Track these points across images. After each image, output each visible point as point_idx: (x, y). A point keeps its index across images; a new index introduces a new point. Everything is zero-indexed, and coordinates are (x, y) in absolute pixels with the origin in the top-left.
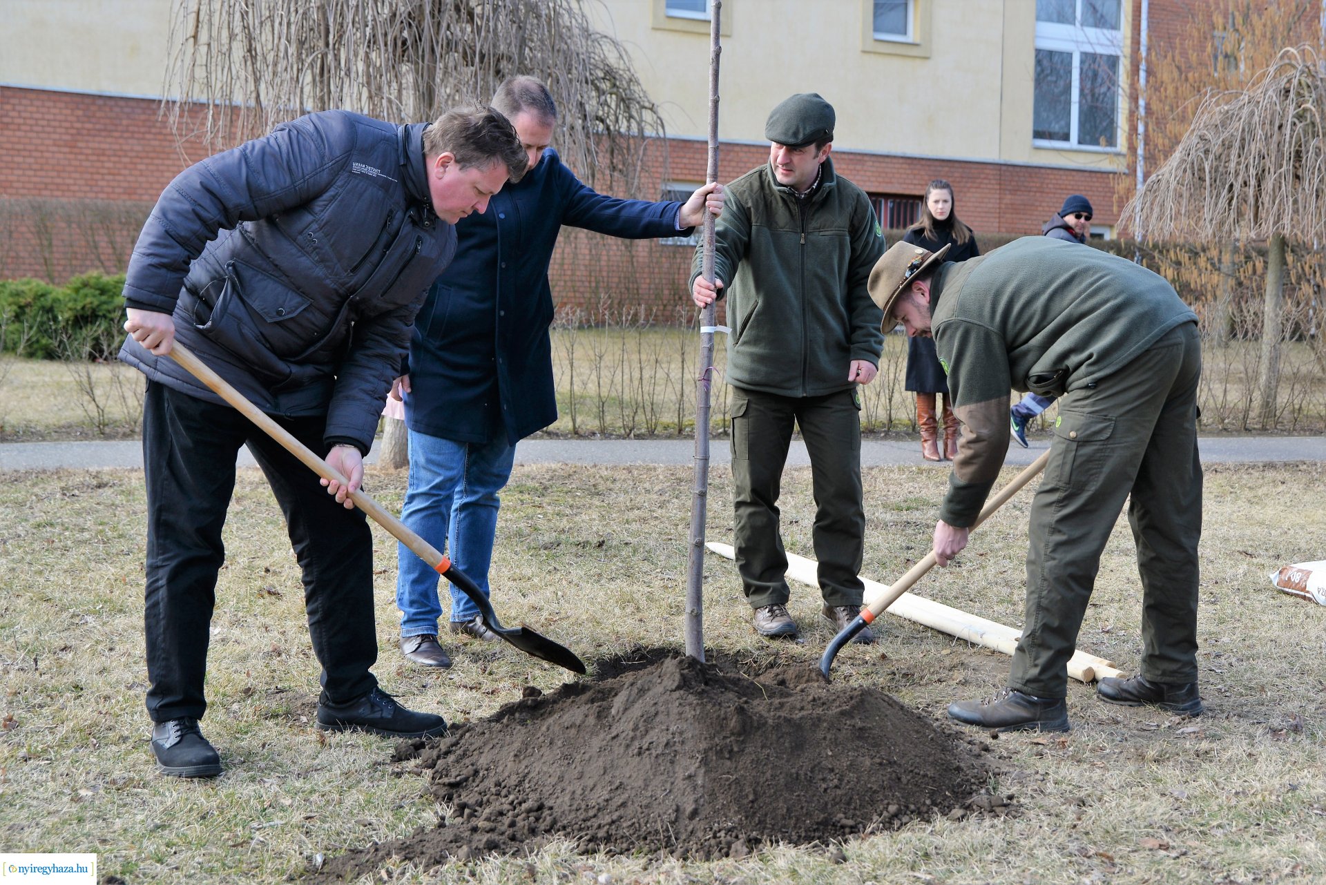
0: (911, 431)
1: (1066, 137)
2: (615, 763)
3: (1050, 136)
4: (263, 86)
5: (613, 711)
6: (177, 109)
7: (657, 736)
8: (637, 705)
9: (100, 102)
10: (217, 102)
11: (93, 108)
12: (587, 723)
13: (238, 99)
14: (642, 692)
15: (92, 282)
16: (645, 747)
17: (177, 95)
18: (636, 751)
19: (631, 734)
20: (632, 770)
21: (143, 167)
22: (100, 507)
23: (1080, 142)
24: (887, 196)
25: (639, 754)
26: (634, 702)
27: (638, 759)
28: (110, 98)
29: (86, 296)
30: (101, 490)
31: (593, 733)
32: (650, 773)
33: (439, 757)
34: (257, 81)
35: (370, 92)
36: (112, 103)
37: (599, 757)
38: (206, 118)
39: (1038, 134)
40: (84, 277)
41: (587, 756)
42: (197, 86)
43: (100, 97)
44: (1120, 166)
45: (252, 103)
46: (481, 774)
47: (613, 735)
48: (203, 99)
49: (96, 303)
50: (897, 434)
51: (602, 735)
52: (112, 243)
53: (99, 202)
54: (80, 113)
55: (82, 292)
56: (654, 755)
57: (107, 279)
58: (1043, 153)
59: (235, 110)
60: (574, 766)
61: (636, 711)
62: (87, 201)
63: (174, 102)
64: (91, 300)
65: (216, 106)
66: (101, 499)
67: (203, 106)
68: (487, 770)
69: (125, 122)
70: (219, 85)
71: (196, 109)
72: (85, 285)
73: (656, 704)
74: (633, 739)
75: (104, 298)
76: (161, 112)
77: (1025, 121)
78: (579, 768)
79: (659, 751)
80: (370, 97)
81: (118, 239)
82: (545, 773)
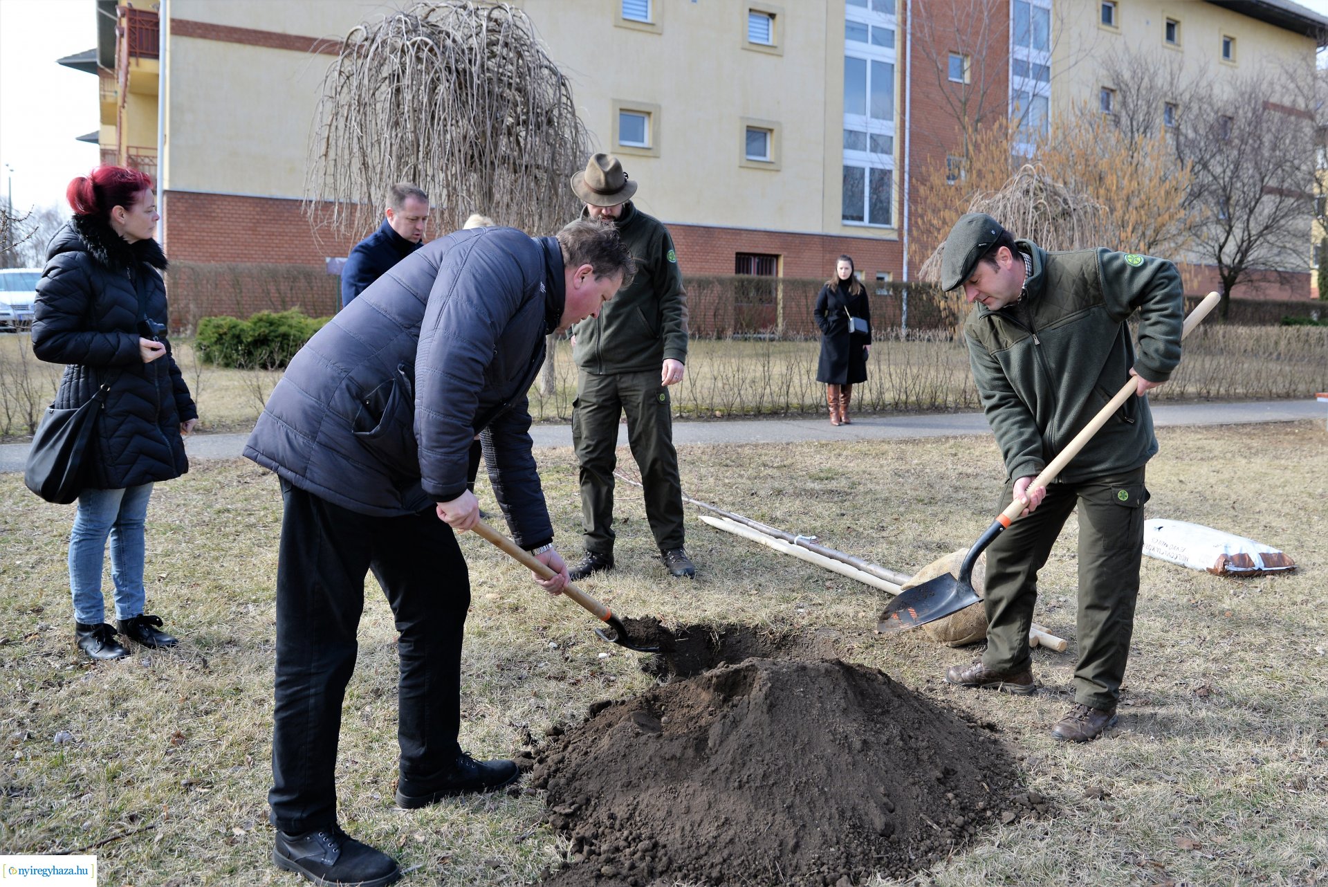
0: (800, 412)
1: (861, 219)
2: (718, 797)
3: (853, 218)
4: (373, 188)
5: (710, 744)
6: (313, 205)
7: (754, 769)
8: (731, 738)
9: (271, 202)
10: (341, 200)
11: (267, 206)
12: (686, 756)
13: (356, 198)
14: (735, 723)
15: (265, 318)
16: (745, 779)
17: (314, 197)
18: (736, 784)
19: (730, 767)
20: (734, 805)
21: (297, 242)
22: (264, 493)
23: (870, 222)
24: (755, 255)
25: (740, 787)
26: (728, 734)
27: (739, 792)
28: (277, 200)
29: (261, 327)
30: (265, 477)
31: (694, 766)
32: (752, 807)
33: (549, 776)
34: (369, 185)
35: (448, 191)
36: (277, 203)
37: (702, 790)
38: (333, 212)
39: (845, 217)
40: (260, 315)
41: (691, 791)
42: (327, 189)
43: (271, 199)
44: (894, 236)
45: (366, 200)
46: (593, 803)
47: (713, 768)
48: (332, 199)
49: (267, 331)
50: (792, 414)
51: (702, 769)
52: (278, 291)
53: (270, 265)
54: (258, 209)
55: (258, 325)
56: (754, 788)
57: (274, 316)
58: (848, 229)
59: (353, 206)
60: (679, 800)
61: (733, 742)
62: (263, 264)
63: (311, 201)
64: (264, 330)
65: (340, 204)
66: (264, 486)
67: (332, 203)
68: (597, 798)
69: (286, 215)
70: (342, 188)
71: (327, 205)
72: (260, 320)
73: (749, 735)
74: (732, 772)
75: (272, 328)
76: (303, 208)
77: (838, 210)
78: (685, 803)
79: (758, 784)
80: (449, 196)
81: (282, 288)
82: (653, 806)
